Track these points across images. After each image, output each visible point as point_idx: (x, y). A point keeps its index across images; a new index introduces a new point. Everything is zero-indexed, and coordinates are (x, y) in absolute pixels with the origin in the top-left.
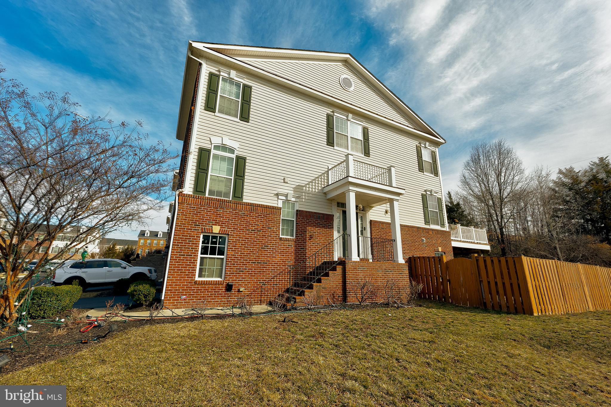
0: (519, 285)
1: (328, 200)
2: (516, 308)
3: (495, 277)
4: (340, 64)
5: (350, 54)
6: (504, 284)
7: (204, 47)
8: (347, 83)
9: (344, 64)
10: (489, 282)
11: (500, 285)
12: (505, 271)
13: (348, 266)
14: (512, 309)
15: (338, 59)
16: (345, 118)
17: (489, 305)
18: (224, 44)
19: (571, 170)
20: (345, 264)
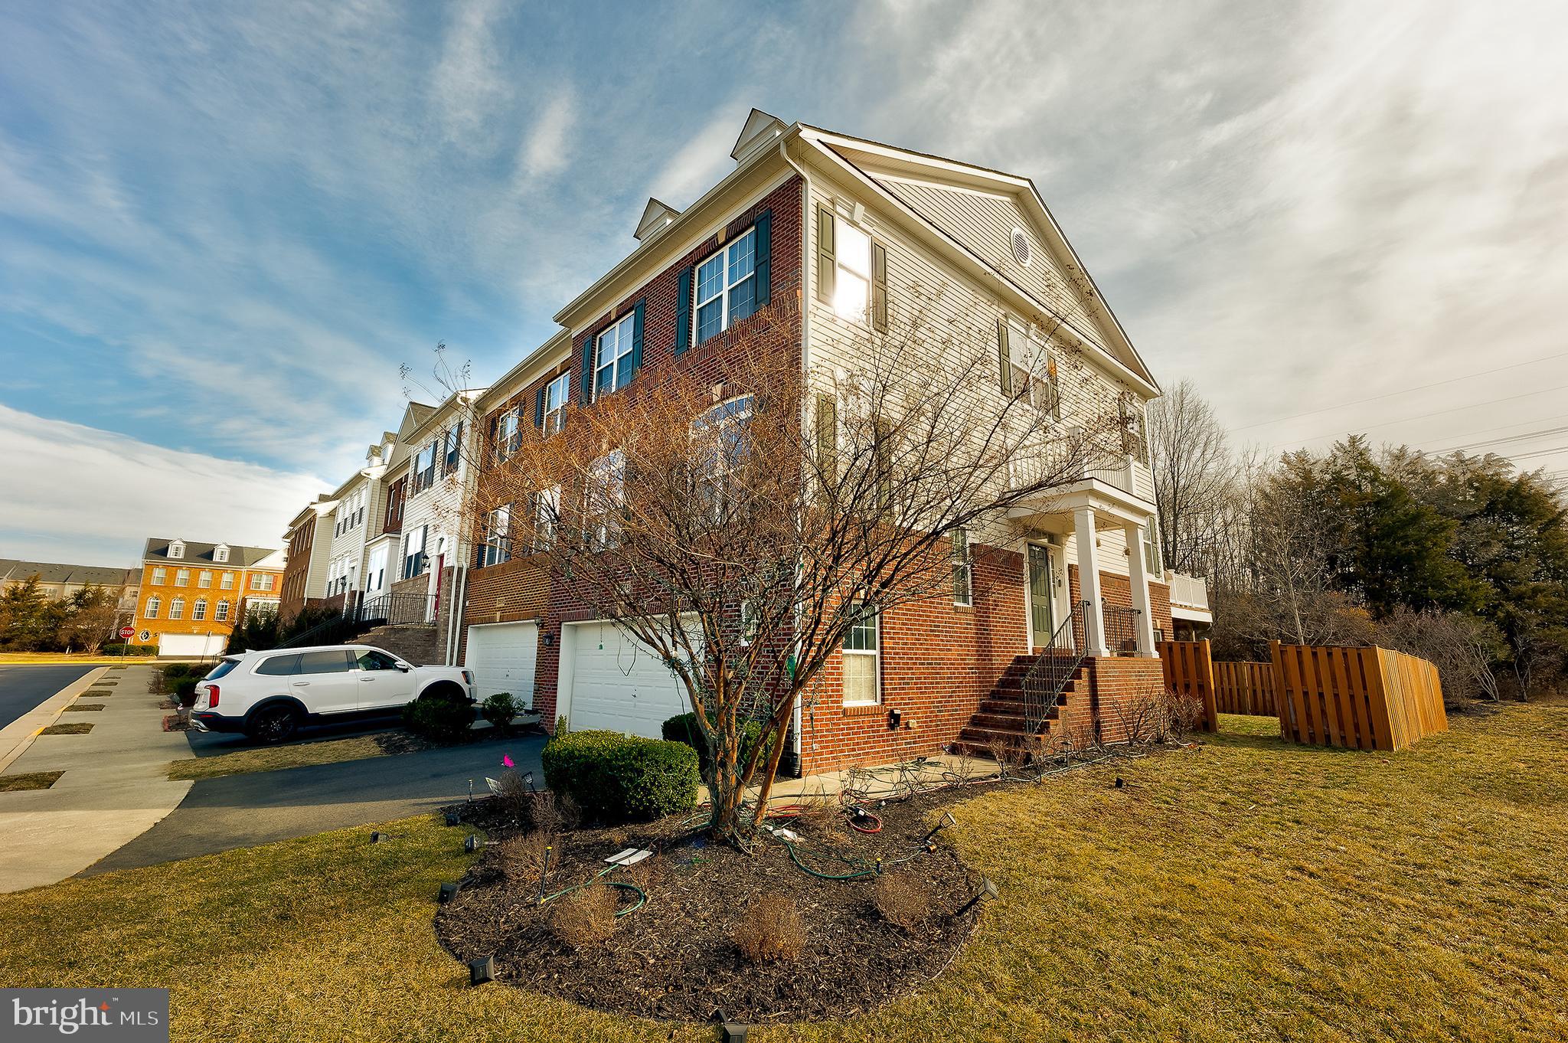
0: (1366, 698)
1: (1010, 520)
2: (1359, 740)
3: (1319, 684)
4: (1008, 199)
5: (1030, 181)
6: (1336, 696)
7: (818, 140)
8: (1020, 249)
9: (1015, 201)
10: (1306, 694)
11: (1329, 697)
12: (1341, 674)
13: (1100, 667)
14: (1352, 743)
15: (1003, 187)
16: (1023, 331)
17: (1304, 736)
18: (848, 137)
19: (1302, 457)
20: (1094, 664)
